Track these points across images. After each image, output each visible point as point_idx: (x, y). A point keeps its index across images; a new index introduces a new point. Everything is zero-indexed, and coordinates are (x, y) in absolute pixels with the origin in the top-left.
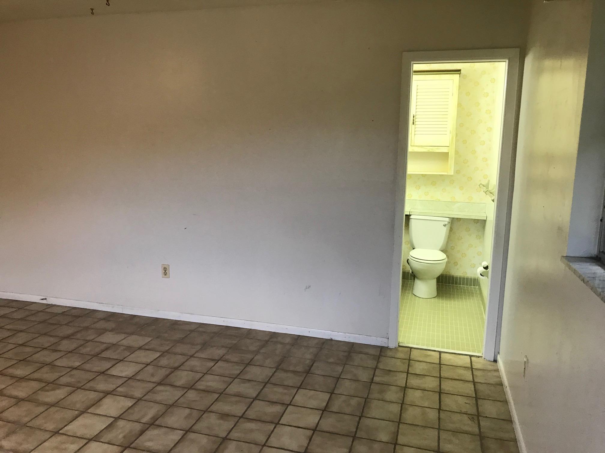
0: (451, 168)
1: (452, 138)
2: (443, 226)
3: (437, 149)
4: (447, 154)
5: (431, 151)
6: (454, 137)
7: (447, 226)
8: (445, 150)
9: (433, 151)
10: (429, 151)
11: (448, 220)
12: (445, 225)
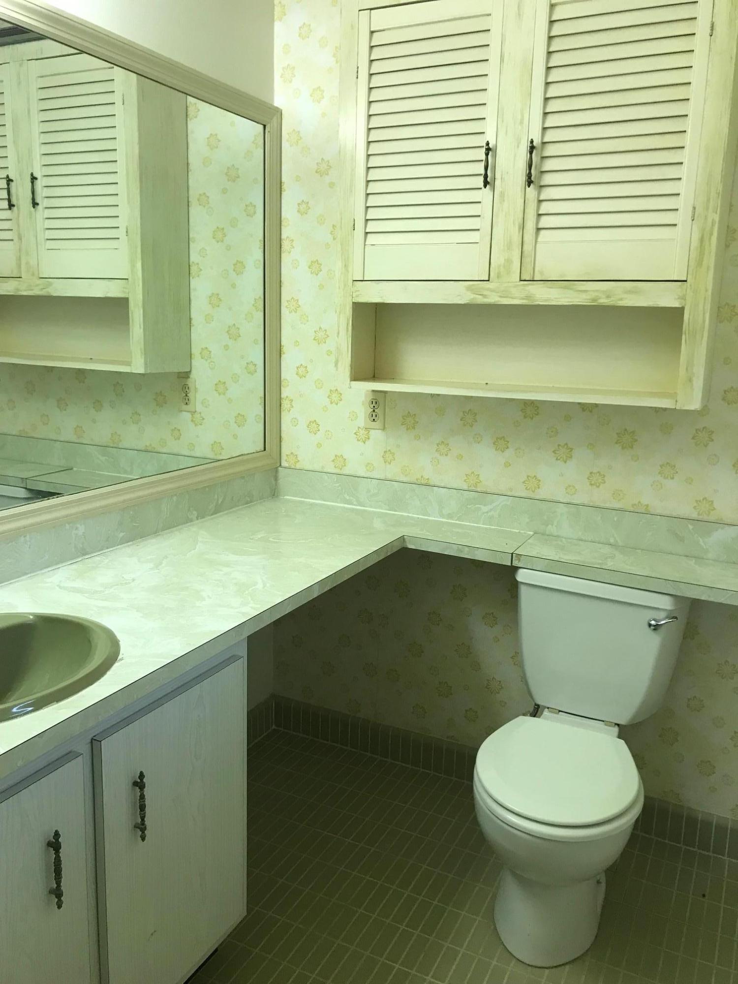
0: (690, 380)
1: (702, 240)
2: (649, 631)
3: (630, 292)
4: (676, 314)
5: (604, 301)
6: (711, 234)
7: (662, 630)
8: (667, 298)
9: (612, 303)
10: (594, 300)
11: (669, 607)
12: (656, 628)
